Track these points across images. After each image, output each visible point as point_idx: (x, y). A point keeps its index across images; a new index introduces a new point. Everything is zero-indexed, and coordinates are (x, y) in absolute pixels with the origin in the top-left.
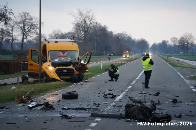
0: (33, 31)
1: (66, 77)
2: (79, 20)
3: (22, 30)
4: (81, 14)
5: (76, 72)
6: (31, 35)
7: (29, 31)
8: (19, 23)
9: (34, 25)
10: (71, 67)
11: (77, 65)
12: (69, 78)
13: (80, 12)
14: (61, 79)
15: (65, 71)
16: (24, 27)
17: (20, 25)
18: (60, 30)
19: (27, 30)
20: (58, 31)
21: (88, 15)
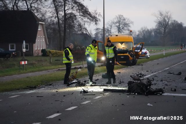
0: (125, 28)
1: (123, 62)
2: (160, 19)
3: (117, 28)
4: (161, 15)
5: (131, 58)
6: (125, 32)
7: (123, 28)
8: (116, 23)
9: (127, 24)
10: (127, 54)
11: (131, 53)
12: (125, 62)
13: (160, 13)
14: (119, 63)
15: (122, 57)
16: (119, 25)
17: (117, 24)
18: (146, 27)
19: (121, 28)
20: (145, 28)
21: (167, 15)
